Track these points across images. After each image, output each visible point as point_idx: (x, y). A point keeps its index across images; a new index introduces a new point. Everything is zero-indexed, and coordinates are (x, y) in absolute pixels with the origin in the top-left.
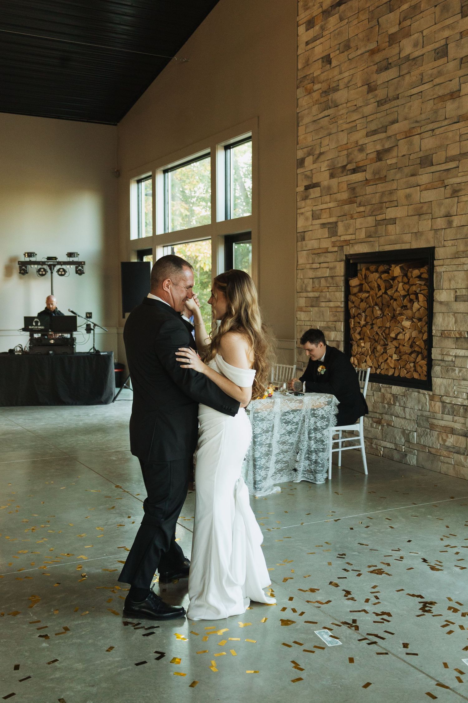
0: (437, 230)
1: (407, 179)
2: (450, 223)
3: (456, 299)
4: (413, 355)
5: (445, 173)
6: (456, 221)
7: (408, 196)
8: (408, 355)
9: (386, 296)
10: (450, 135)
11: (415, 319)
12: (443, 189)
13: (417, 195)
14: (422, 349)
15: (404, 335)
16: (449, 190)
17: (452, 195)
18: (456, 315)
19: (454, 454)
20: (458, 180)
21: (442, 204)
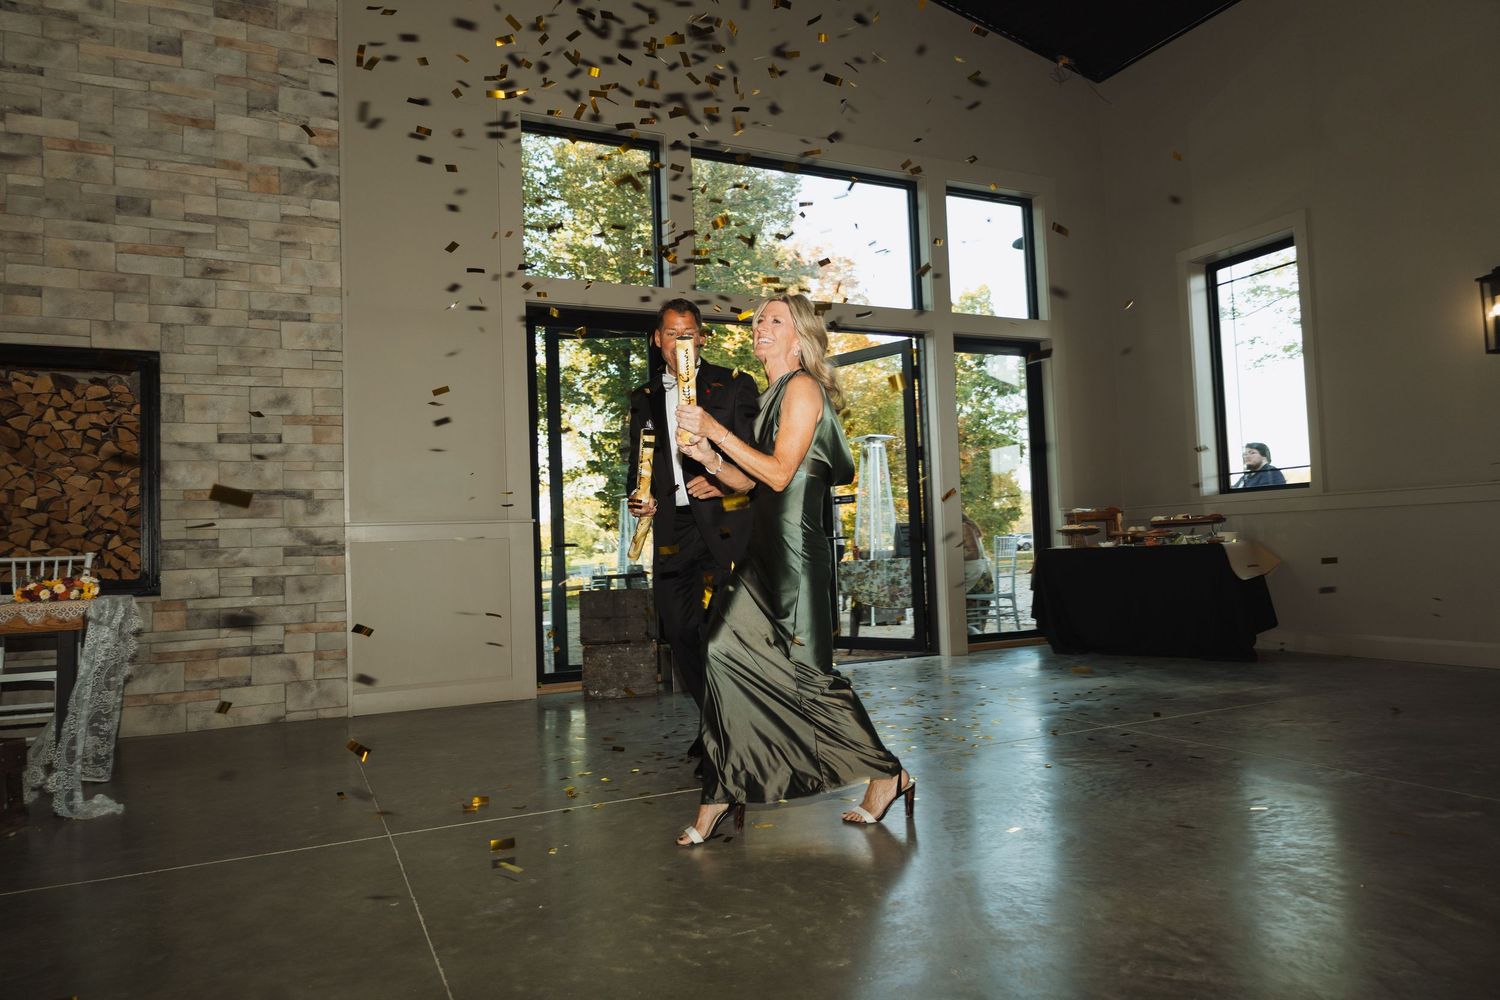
0: (165, 326)
1: (76, 223)
2: (203, 319)
3: (221, 438)
4: (99, 539)
5: (184, 237)
6: (217, 319)
7: (79, 255)
8: (82, 540)
9: (9, 430)
10: (194, 181)
11: (103, 471)
12: (180, 261)
13: (106, 257)
14: (120, 524)
15: (68, 502)
16: (195, 268)
17: (203, 274)
18: (222, 464)
19: (223, 691)
20: (218, 255)
21: (178, 285)
